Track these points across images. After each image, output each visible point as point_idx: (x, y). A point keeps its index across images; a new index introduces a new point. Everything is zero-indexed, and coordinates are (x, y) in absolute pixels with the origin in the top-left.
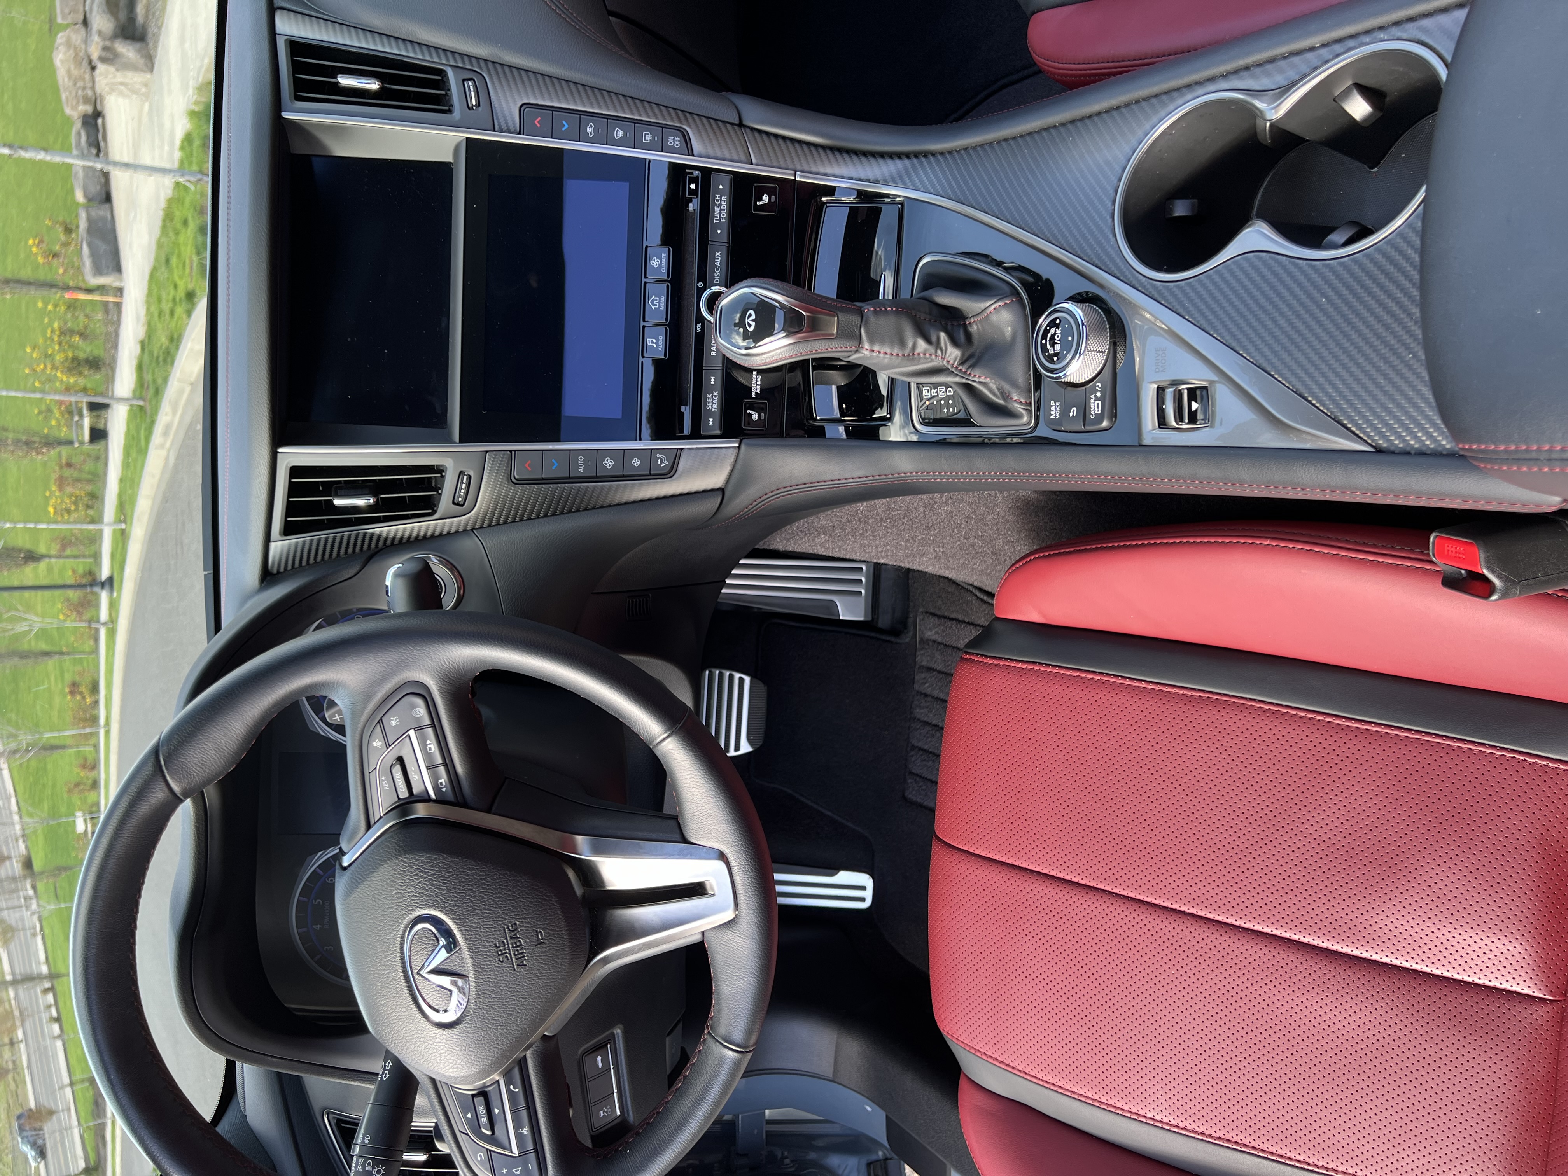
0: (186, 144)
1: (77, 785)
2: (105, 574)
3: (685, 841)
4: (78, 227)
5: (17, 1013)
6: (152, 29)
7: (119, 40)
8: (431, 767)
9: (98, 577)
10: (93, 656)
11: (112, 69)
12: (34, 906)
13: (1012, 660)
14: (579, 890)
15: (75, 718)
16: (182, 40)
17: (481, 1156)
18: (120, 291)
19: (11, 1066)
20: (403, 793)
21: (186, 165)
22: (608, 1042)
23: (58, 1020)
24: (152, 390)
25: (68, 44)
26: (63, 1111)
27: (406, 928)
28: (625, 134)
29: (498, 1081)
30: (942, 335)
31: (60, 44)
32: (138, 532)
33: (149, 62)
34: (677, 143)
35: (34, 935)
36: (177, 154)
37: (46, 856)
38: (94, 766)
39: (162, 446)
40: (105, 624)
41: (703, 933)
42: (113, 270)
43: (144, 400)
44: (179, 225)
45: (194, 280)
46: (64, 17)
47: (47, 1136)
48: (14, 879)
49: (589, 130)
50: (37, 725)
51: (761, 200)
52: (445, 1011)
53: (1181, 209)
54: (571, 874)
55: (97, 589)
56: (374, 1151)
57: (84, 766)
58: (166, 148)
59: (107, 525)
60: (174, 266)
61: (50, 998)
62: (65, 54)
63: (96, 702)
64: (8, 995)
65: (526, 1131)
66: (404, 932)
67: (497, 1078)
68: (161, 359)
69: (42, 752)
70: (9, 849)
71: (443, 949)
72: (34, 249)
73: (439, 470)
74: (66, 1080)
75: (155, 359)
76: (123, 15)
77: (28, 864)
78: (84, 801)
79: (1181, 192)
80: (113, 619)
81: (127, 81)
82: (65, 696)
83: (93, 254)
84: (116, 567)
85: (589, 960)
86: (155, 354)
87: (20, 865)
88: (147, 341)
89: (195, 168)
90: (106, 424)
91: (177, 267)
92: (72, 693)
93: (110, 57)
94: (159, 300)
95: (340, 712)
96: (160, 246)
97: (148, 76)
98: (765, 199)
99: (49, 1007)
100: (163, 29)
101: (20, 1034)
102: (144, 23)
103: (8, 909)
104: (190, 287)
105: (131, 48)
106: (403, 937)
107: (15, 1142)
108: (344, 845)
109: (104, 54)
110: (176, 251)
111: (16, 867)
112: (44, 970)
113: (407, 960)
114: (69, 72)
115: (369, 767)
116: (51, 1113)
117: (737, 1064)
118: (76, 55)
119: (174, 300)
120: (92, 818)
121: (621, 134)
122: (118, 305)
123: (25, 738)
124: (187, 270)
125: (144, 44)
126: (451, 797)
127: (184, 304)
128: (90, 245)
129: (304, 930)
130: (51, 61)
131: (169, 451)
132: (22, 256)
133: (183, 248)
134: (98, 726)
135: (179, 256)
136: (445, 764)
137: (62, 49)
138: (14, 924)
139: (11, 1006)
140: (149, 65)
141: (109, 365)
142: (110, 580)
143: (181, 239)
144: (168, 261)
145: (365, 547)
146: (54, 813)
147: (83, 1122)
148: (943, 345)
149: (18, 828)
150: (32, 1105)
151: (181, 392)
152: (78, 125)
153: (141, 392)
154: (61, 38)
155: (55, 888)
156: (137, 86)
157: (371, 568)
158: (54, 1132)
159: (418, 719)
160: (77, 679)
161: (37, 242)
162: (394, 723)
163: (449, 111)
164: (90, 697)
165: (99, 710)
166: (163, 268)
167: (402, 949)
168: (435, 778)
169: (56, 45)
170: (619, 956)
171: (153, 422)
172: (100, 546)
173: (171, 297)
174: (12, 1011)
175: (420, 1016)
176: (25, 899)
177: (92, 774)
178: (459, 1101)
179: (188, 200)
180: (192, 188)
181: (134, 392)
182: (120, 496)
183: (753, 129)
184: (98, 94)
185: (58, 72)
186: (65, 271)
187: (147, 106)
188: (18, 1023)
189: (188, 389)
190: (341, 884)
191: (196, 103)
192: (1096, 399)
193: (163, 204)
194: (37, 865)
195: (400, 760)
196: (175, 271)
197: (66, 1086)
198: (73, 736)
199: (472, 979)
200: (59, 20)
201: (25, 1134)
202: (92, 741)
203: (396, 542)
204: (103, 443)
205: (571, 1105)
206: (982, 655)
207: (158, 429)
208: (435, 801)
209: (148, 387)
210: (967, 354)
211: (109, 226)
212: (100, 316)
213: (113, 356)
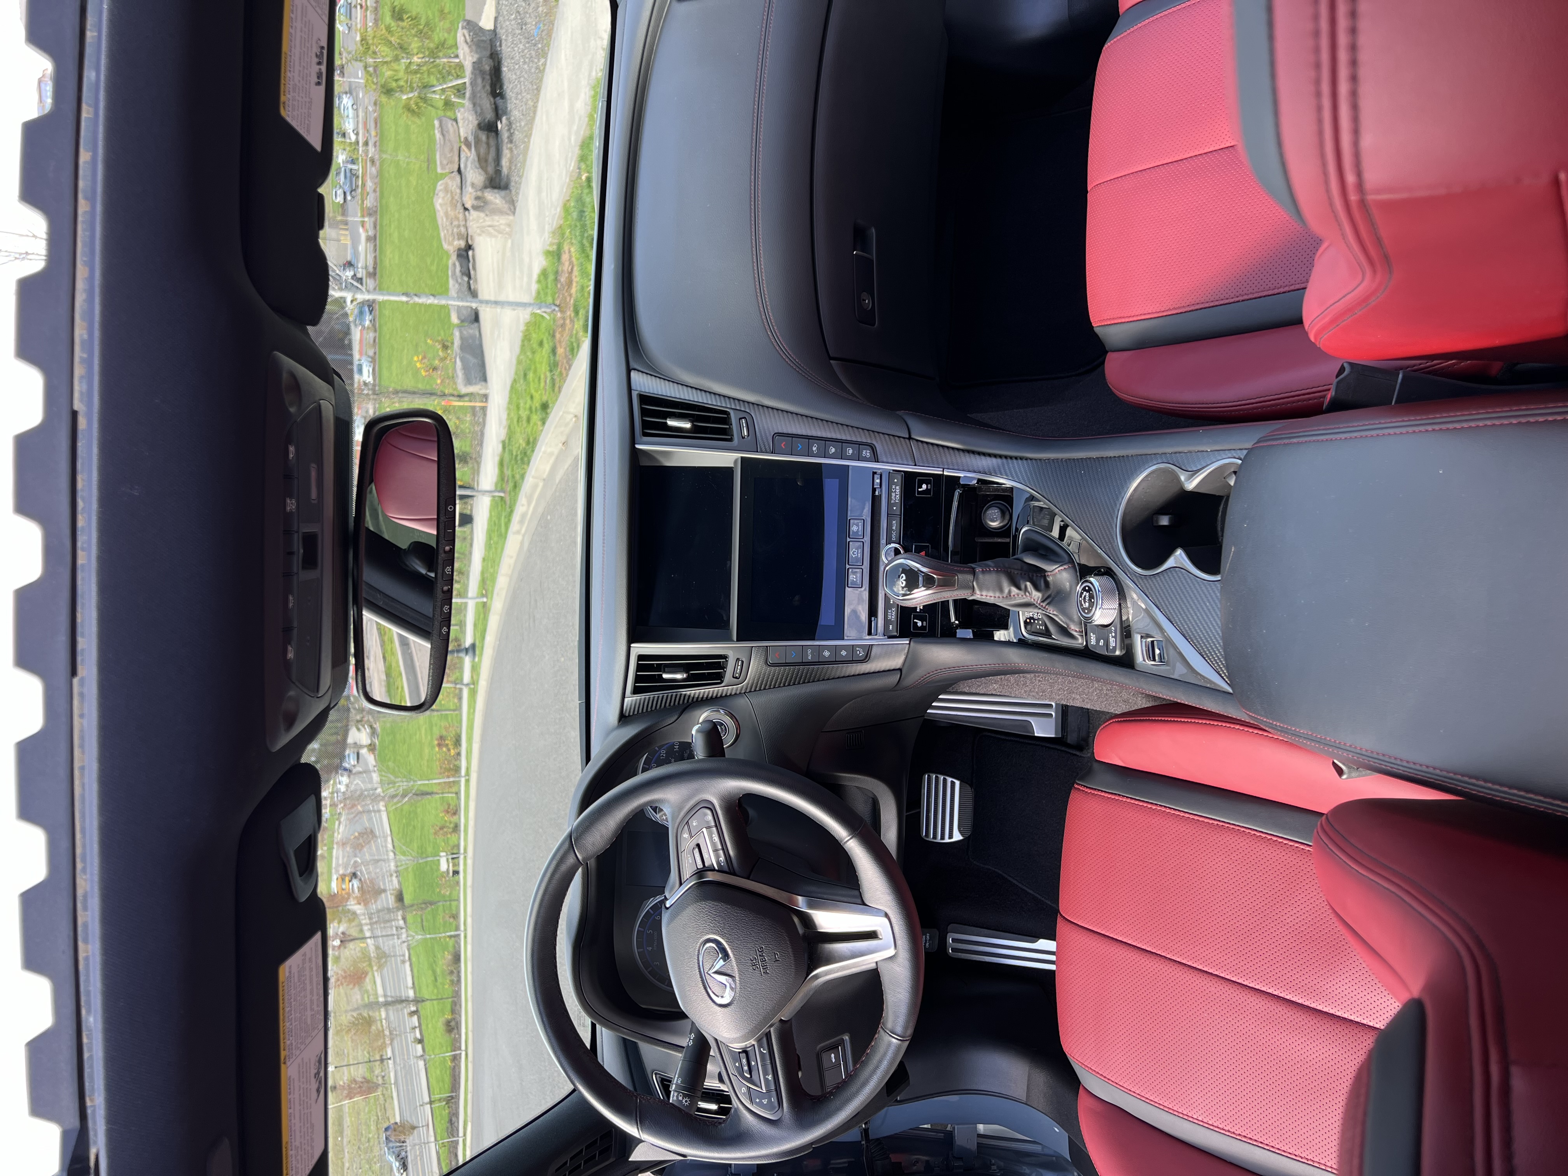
0: (542, 277)
1: (441, 828)
2: (468, 642)
3: (864, 904)
4: (453, 343)
5: (387, 1033)
6: (514, 179)
7: (488, 190)
8: (716, 851)
9: (463, 643)
10: (456, 712)
11: (482, 215)
12: (404, 936)
13: (1102, 791)
14: (801, 930)
15: (441, 767)
16: (539, 191)
17: (744, 1090)
18: (485, 397)
19: (380, 1081)
20: (700, 865)
21: (542, 295)
22: (839, 1044)
23: (420, 1041)
24: (511, 485)
25: (446, 190)
26: (423, 1126)
27: (700, 945)
28: (836, 450)
29: (754, 1045)
30: (1028, 584)
31: (441, 190)
32: (498, 605)
33: (512, 204)
34: (868, 454)
35: (403, 962)
36: (534, 287)
37: (415, 891)
38: (456, 812)
39: (518, 532)
40: (467, 685)
41: (877, 963)
42: (480, 380)
43: (504, 492)
44: (535, 346)
45: (547, 393)
46: (443, 168)
47: (408, 1149)
48: (389, 910)
49: (814, 449)
50: (410, 772)
51: (921, 487)
52: (722, 997)
53: (1164, 521)
54: (796, 920)
55: (462, 655)
56: (684, 1089)
57: (447, 812)
58: (525, 279)
59: (471, 598)
60: (531, 379)
61: (415, 1019)
62: (443, 198)
63: (459, 754)
64: (380, 1015)
65: (770, 1077)
66: (700, 947)
67: (753, 1043)
68: (519, 458)
69: (415, 797)
70: (384, 884)
71: (721, 960)
72: (418, 365)
73: (725, 657)
74: (427, 1099)
75: (514, 457)
76: (491, 169)
77: (400, 898)
78: (447, 842)
79: (1163, 510)
80: (474, 682)
81: (496, 223)
82: (433, 747)
83: (465, 368)
84: (478, 635)
85: (808, 975)
86: (514, 453)
87: (393, 897)
88: (507, 441)
89: (550, 299)
90: (471, 510)
91: (533, 381)
92: (439, 745)
93: (481, 205)
94: (518, 408)
95: (665, 815)
96: (519, 362)
97: (511, 218)
98: (924, 487)
99: (414, 1028)
100: (524, 179)
101: (389, 1054)
102: (508, 173)
103: (382, 936)
104: (545, 398)
105: (497, 195)
106: (699, 951)
107: (382, 1152)
108: (667, 894)
109: (475, 203)
110: (533, 367)
111: (390, 900)
112: (411, 993)
113: (701, 967)
114: (446, 214)
115: (681, 849)
116: (414, 1128)
117: (899, 1048)
118: (453, 198)
119: (531, 409)
120: (453, 859)
121: (833, 450)
122: (484, 409)
123: (403, 785)
124: (542, 384)
125: (508, 191)
126: (726, 869)
127: (538, 413)
128: (462, 360)
129: (642, 950)
130: (432, 204)
131: (524, 536)
132: (405, 363)
133: (538, 366)
134: (460, 776)
135: (535, 371)
136: (723, 849)
137: (441, 194)
138: (387, 952)
139: (382, 1026)
140: (512, 208)
141: (475, 459)
142: (473, 646)
143: (537, 357)
144: (525, 375)
145: (681, 702)
146: (422, 853)
147: (439, 1138)
148: (1029, 590)
149: (392, 864)
150: (398, 1120)
151: (535, 486)
152: (454, 257)
153: (502, 485)
154: (440, 186)
155: (422, 920)
156: (502, 227)
157: (684, 716)
158: (415, 1145)
159: (708, 822)
160: (444, 733)
161: (420, 358)
162: (694, 824)
163: (731, 440)
164: (454, 749)
165: (460, 761)
166: (522, 381)
167: (698, 958)
168: (717, 857)
169: (436, 192)
170: (827, 973)
171: (511, 512)
172: (465, 616)
173: (528, 406)
174: (383, 1031)
175: (709, 999)
176: (397, 928)
177: (454, 819)
178: (732, 1055)
179: (543, 326)
180: (548, 317)
181: (496, 484)
182: (483, 573)
183: (917, 441)
184: (470, 234)
185: (438, 214)
186: (442, 381)
187: (510, 241)
188: (388, 1042)
189: (541, 484)
190: (665, 917)
191: (551, 244)
192: (1113, 637)
193: (522, 328)
194: (407, 900)
195: (698, 846)
196: (532, 384)
197: (427, 1104)
198: (439, 784)
199: (737, 978)
200: (439, 170)
201: (391, 1145)
202: (454, 790)
203: (700, 699)
204: (469, 526)
205: (800, 1069)
206: (1085, 786)
207: (516, 518)
208: (718, 871)
209: (508, 481)
210: (1046, 596)
211: (477, 342)
212: (468, 418)
213: (479, 452)
